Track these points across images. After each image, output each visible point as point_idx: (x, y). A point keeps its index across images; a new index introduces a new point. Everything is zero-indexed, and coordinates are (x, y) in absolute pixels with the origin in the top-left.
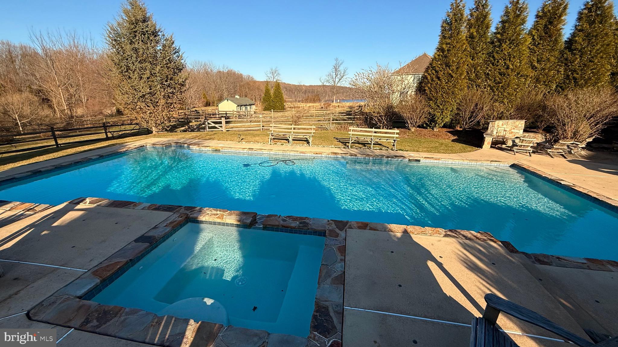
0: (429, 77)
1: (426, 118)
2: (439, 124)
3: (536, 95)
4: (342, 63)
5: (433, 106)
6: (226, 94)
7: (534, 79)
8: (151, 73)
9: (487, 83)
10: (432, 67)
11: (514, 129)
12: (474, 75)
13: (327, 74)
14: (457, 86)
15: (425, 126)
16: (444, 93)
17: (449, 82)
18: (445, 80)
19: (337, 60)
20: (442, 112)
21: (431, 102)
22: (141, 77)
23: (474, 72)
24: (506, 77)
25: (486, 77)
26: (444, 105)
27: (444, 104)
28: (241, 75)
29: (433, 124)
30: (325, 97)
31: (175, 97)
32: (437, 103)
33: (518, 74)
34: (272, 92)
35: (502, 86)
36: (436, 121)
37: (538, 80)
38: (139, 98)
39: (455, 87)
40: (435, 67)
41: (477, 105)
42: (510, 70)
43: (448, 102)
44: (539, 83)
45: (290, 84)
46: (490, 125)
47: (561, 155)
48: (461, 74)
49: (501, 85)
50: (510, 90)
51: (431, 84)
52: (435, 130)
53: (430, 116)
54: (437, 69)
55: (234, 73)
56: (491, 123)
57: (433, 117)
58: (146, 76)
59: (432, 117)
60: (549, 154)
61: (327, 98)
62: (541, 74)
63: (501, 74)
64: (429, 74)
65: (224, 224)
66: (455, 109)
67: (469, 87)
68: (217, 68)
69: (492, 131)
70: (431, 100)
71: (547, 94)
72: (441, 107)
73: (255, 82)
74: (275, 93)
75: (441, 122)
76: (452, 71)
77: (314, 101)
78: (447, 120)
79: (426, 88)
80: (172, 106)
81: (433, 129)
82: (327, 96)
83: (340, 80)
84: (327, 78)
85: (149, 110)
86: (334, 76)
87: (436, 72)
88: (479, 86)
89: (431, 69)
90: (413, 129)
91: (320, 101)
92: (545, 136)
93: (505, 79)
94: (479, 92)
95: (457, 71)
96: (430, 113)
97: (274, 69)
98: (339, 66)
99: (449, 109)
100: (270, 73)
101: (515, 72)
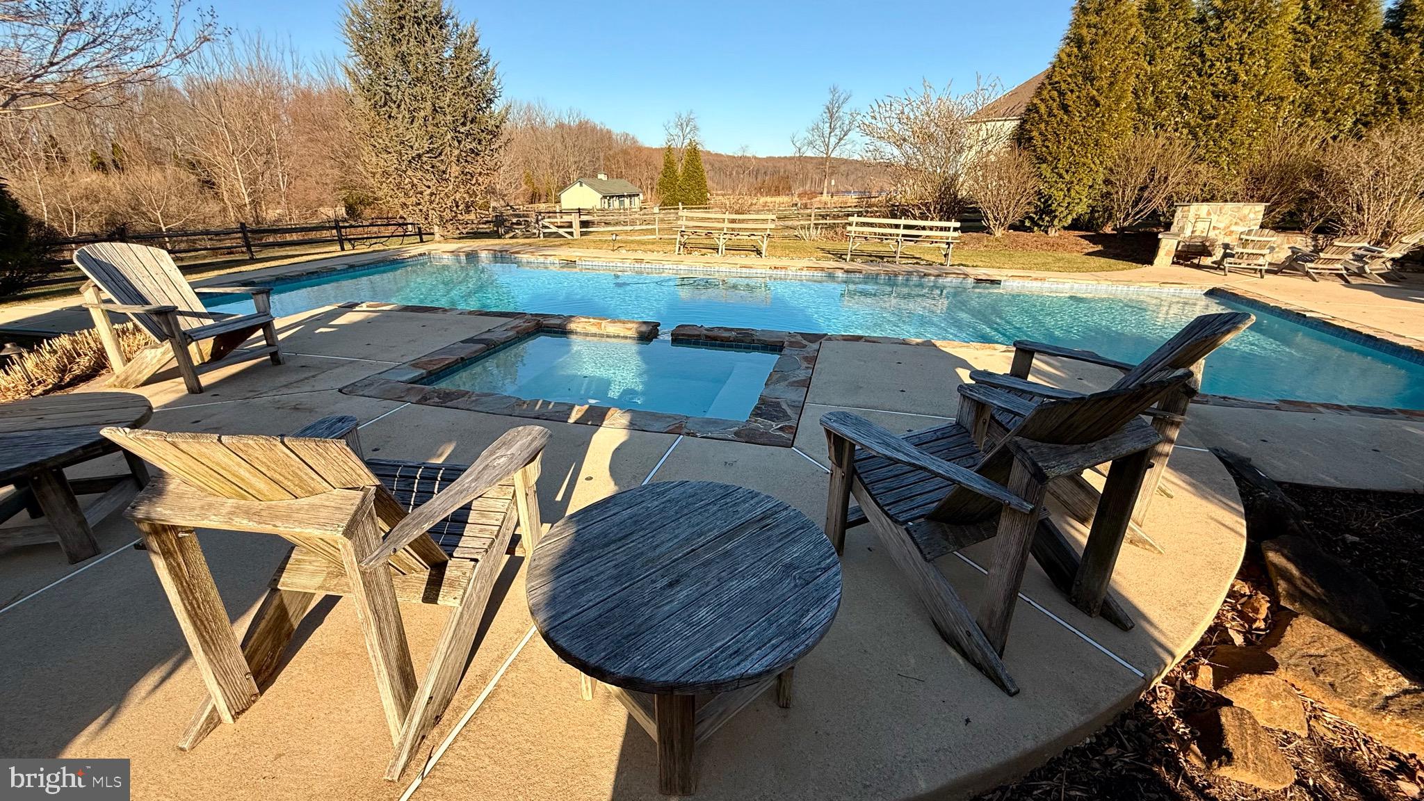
0: (1043, 109)
1: (1029, 203)
2: (1060, 220)
3: (1301, 145)
4: (846, 99)
5: (1048, 176)
6: (574, 176)
7: (1299, 107)
8: (434, 106)
9: (1183, 117)
10: (1050, 84)
11: (1236, 223)
12: (1151, 99)
13: (811, 125)
14: (1107, 127)
15: (1027, 224)
16: (1075, 143)
17: (1090, 118)
18: (1079, 112)
19: (834, 91)
20: (1069, 190)
21: (1044, 166)
22: (414, 117)
23: (1153, 92)
24: (1229, 103)
25: (1182, 104)
26: (1074, 173)
27: (1073, 169)
28: (609, 132)
29: (1047, 218)
30: (803, 183)
31: (480, 160)
32: (1057, 168)
33: (1260, 94)
34: (679, 169)
35: (1217, 125)
36: (1055, 211)
37: (1309, 109)
38: (410, 161)
39: (1102, 127)
40: (1057, 83)
41: (1152, 173)
42: (1240, 84)
43: (1084, 164)
44: (1310, 116)
45: (721, 155)
46: (1179, 214)
47: (1337, 275)
48: (1119, 100)
49: (1215, 121)
50: (1236, 133)
51: (1047, 123)
52: (1052, 232)
53: (1039, 200)
54: (1064, 86)
55: (594, 129)
56: (1180, 208)
57: (1046, 201)
58: (422, 114)
59: (1044, 203)
60: (1307, 274)
61: (807, 187)
62: (1319, 93)
63: (1217, 97)
64: (1042, 100)
65: (602, 336)
66: (1100, 182)
67: (1136, 128)
68: (557, 117)
69: (1182, 229)
70: (1044, 161)
71: (1331, 142)
72: (1067, 177)
73: (640, 149)
74: (686, 170)
75: (1065, 213)
76: (1098, 90)
77: (777, 192)
78: (1081, 209)
79: (1034, 134)
80: (473, 182)
81: (1046, 232)
82: (809, 182)
83: (840, 139)
84: (810, 136)
85: (429, 187)
86: (827, 131)
87: (1061, 94)
88: (1162, 126)
89: (1049, 87)
90: (999, 233)
91: (788, 190)
92: (1315, 239)
93: (1225, 108)
94: (1161, 141)
95: (1110, 91)
96: (1039, 193)
97: (684, 116)
98: (839, 107)
99: (1085, 181)
100: (677, 126)
101: (1251, 89)
